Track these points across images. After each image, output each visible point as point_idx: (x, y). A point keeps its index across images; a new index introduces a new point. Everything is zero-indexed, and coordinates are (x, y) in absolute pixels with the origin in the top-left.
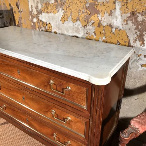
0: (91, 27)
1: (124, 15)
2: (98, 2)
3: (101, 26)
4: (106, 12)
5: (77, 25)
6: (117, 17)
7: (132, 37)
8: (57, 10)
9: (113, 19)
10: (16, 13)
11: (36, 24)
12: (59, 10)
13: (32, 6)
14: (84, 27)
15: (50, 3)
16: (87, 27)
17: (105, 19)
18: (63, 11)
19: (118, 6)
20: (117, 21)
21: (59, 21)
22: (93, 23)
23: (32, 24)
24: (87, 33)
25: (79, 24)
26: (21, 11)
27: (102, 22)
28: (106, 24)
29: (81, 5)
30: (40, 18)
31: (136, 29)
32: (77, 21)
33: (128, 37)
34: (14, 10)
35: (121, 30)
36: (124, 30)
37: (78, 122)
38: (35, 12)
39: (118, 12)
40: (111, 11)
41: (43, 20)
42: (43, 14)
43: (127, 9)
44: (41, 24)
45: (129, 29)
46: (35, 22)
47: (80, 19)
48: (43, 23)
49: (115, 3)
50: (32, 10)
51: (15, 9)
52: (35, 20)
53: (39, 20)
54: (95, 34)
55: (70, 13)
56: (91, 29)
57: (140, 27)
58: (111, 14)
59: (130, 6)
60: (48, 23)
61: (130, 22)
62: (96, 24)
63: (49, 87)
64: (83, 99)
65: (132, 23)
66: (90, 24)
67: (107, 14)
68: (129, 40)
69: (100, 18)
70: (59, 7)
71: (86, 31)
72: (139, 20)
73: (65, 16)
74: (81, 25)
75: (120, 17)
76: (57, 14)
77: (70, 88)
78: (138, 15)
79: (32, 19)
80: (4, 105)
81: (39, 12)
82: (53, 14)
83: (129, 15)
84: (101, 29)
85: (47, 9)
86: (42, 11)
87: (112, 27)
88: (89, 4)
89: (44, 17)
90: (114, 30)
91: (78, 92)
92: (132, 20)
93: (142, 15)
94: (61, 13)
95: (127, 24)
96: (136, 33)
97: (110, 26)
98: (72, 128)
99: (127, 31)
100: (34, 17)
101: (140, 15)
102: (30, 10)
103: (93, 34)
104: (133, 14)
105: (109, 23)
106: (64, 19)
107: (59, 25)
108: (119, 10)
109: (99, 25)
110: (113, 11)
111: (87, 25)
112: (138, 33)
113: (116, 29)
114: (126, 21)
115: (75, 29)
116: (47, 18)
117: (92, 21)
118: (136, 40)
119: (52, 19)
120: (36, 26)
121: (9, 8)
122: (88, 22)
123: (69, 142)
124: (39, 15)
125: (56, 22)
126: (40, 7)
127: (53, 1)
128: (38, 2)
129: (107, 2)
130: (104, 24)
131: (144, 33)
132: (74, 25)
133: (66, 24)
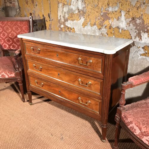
0: (104, 29)
1: (127, 19)
2: (109, 11)
3: (112, 28)
4: (115, 18)
6: (122, 21)
7: (133, 34)
9: (120, 22)
10: (47, 22)
11: (63, 29)
12: (81, 18)
13: (60, 16)
14: (99, 29)
15: (75, 13)
16: (101, 29)
17: (114, 23)
18: (84, 19)
19: (123, 14)
20: (123, 24)
21: (81, 26)
22: (106, 27)
23: (60, 29)
24: (101, 34)
25: (95, 28)
26: (52, 20)
27: (112, 25)
28: (115, 26)
29: (97, 14)
30: (66, 25)
31: (135, 29)
32: (94, 25)
33: (130, 35)
34: (46, 20)
35: (125, 30)
36: (127, 30)
37: (96, 84)
38: (63, 20)
39: (123, 18)
40: (118, 17)
41: (69, 26)
42: (69, 21)
43: (129, 16)
44: (67, 29)
45: (131, 29)
46: (62, 28)
47: (97, 23)
48: (68, 28)
49: (121, 12)
50: (61, 19)
51: (47, 18)
52: (62, 26)
53: (65, 26)
54: (108, 34)
55: (89, 20)
56: (104, 30)
57: (138, 28)
58: (118, 19)
59: (131, 13)
60: (72, 28)
61: (131, 25)
62: (108, 27)
63: (78, 63)
64: (99, 67)
65: (133, 25)
66: (104, 27)
67: (115, 20)
68: (132, 37)
69: (111, 22)
70: (81, 16)
72: (137, 23)
73: (85, 22)
74: (97, 28)
75: (124, 21)
76: (79, 21)
77: (91, 61)
78: (136, 19)
79: (60, 25)
80: (42, 83)
81: (66, 20)
82: (76, 21)
83: (131, 19)
84: (111, 30)
85: (72, 18)
86: (68, 19)
87: (119, 29)
88: (103, 13)
89: (69, 24)
90: (120, 30)
91: (97, 62)
92: (133, 23)
93: (139, 19)
94: (82, 20)
95: (129, 26)
97: (118, 28)
98: (92, 90)
99: (130, 31)
100: (61, 24)
101: (138, 20)
102: (59, 19)
103: (106, 34)
104: (133, 19)
105: (117, 26)
106: (84, 25)
107: (81, 29)
108: (124, 17)
109: (110, 27)
110: (120, 17)
111: (102, 28)
112: (137, 32)
113: (122, 30)
114: (129, 24)
115: (92, 31)
116: (72, 24)
117: (105, 25)
118: (136, 37)
119: (76, 25)
120: (63, 30)
121: (42, 18)
122: (102, 26)
123: (90, 102)
124: (65, 23)
125: (79, 27)
126: (67, 16)
127: (77, 12)
128: (65, 13)
129: (116, 11)
130: (114, 27)
131: (141, 31)
132: (92, 29)
133: (86, 28)
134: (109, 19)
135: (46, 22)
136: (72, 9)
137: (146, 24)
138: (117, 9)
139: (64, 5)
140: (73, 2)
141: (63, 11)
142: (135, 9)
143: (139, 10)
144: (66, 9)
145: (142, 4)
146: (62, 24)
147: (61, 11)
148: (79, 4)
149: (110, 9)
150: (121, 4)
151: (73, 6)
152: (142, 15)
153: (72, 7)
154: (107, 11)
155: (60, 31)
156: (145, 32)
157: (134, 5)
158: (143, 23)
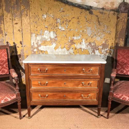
0: (72, 50)
1: (86, 43)
5: (64, 50)
7: (90, 52)
8: (52, 44)
9: (82, 45)
10: (19, 48)
11: (36, 52)
12: (53, 44)
13: (34, 43)
14: (68, 50)
15: (47, 41)
17: (78, 46)
18: (55, 44)
19: (83, 40)
21: (53, 49)
22: (73, 48)
23: (33, 52)
26: (24, 46)
29: (66, 41)
30: (40, 49)
31: (91, 48)
32: (64, 48)
33: (89, 52)
37: (94, 82)
38: (36, 46)
39: (84, 43)
40: (81, 43)
42: (42, 47)
44: (40, 52)
46: (35, 51)
47: (66, 47)
48: (42, 51)
49: (82, 39)
50: (34, 45)
53: (38, 50)
54: (74, 53)
55: (60, 45)
56: (71, 51)
57: (93, 48)
58: (81, 44)
59: (88, 40)
60: (45, 51)
61: (89, 46)
64: (97, 72)
66: (71, 49)
67: (79, 44)
69: (76, 46)
70: (53, 42)
71: (69, 52)
72: (92, 45)
73: (56, 46)
74: (66, 50)
75: (85, 45)
76: (51, 46)
79: (33, 50)
81: (40, 46)
83: (88, 43)
84: (77, 50)
85: (45, 44)
87: (82, 49)
88: (70, 40)
89: (42, 48)
90: (82, 50)
91: (95, 69)
93: (93, 43)
94: (54, 45)
95: (88, 47)
96: (92, 50)
97: (81, 48)
99: (88, 50)
102: (32, 45)
103: (73, 53)
104: (90, 43)
105: (80, 47)
106: (56, 48)
107: (53, 51)
109: (76, 49)
110: (81, 42)
112: (93, 50)
114: (87, 46)
115: (63, 52)
116: (45, 48)
117: (72, 48)
118: (92, 53)
119: (48, 49)
120: (36, 53)
122: (70, 48)
125: (51, 50)
126: (40, 43)
127: (49, 40)
128: (38, 40)
129: (79, 39)
130: (78, 48)
131: (95, 50)
132: (62, 50)
133: (57, 50)
134: (75, 43)
135: (17, 48)
136: (45, 38)
137: (97, 46)
138: (79, 38)
139: (37, 35)
140: (45, 33)
141: (36, 39)
142: (90, 38)
143: (93, 38)
144: (39, 38)
145: (94, 35)
146: (35, 49)
147: (34, 39)
148: (51, 34)
149: (75, 38)
150: (82, 35)
151: (46, 35)
152: (94, 41)
153: (44, 36)
154: (73, 39)
155: (33, 54)
156: (97, 50)
157: (90, 36)
158: (96, 45)
